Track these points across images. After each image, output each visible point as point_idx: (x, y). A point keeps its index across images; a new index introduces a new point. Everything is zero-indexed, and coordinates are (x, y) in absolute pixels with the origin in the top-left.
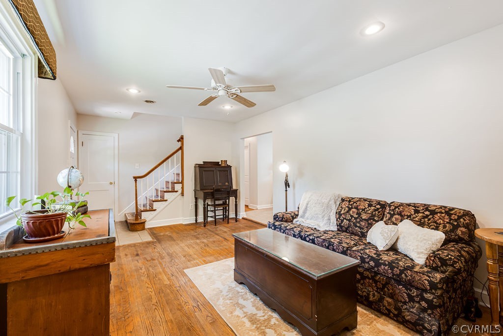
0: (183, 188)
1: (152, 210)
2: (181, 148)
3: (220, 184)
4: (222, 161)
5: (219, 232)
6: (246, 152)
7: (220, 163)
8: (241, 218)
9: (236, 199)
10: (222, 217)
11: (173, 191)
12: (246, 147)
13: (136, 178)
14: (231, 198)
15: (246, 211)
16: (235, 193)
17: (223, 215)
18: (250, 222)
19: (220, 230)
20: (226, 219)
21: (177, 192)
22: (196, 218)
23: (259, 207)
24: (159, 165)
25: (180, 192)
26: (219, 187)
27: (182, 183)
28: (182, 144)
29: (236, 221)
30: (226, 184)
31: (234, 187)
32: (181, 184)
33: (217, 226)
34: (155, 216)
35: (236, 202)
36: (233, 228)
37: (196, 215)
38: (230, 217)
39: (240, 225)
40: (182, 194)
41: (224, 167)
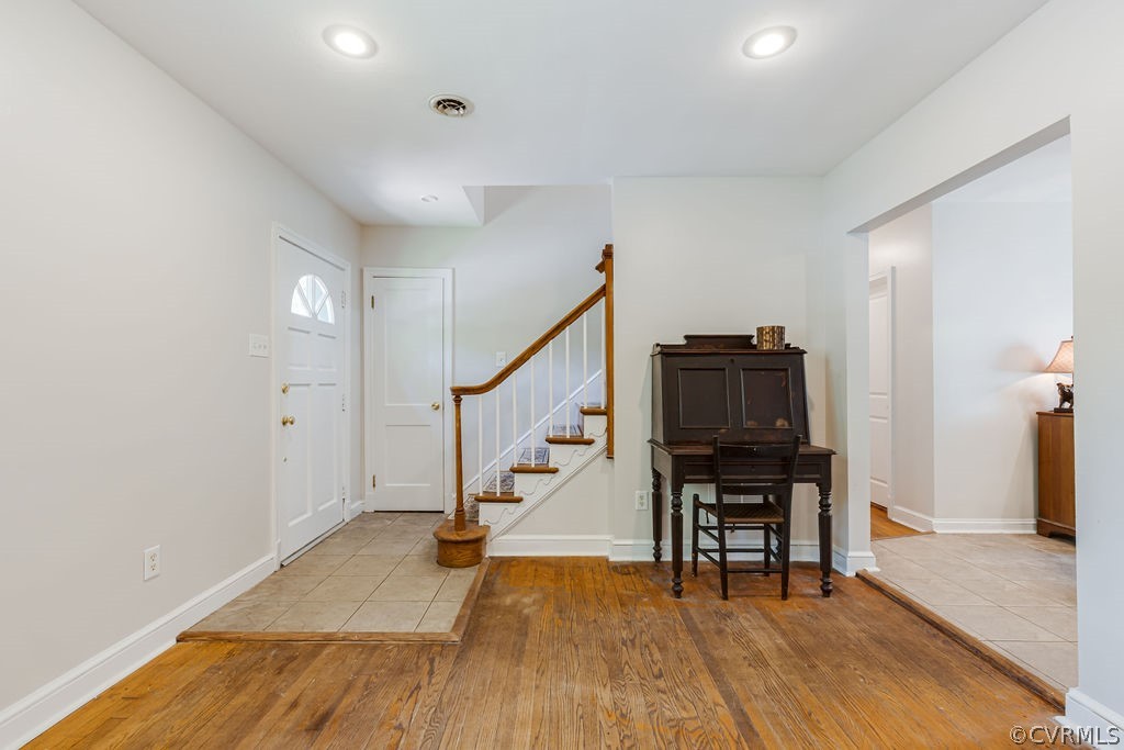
0: (610, 430)
1: (509, 498)
2: (604, 291)
3: (750, 424)
4: (760, 330)
5: (728, 651)
6: (878, 306)
7: (755, 341)
8: (850, 574)
9: (825, 490)
10: (760, 557)
11: (580, 441)
12: (878, 285)
13: (459, 393)
14: (796, 486)
15: (876, 534)
16: (820, 469)
17: (767, 551)
18: (899, 614)
19: (740, 636)
20: (778, 568)
21: (590, 443)
22: (657, 544)
23: (940, 525)
24: (534, 349)
25: (601, 443)
26: (747, 438)
27: (607, 412)
28: (610, 277)
29: (827, 593)
30: (779, 423)
31: (818, 439)
32: (605, 417)
33: (730, 605)
34: (517, 523)
35: (824, 506)
36: (806, 640)
37: (658, 536)
38: (792, 558)
39: (843, 620)
40: (610, 453)
41: (770, 353)
